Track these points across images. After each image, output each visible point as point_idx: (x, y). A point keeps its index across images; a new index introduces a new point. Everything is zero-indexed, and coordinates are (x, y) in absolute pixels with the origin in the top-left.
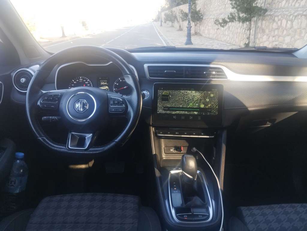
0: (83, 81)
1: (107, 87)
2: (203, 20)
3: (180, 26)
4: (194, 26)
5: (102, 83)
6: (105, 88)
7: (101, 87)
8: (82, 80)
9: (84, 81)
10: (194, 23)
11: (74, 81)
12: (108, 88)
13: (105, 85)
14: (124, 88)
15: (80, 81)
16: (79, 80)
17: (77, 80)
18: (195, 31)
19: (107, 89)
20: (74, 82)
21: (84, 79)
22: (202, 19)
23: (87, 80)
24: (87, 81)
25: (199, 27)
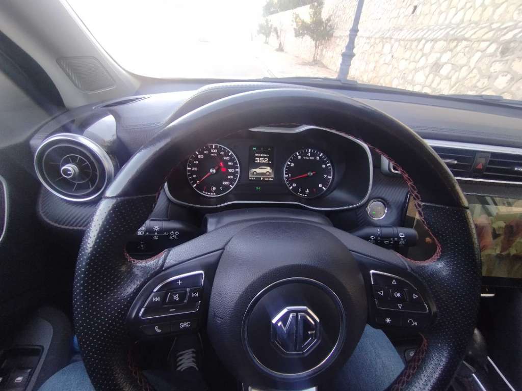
0: (218, 153)
1: (268, 169)
2: (333, 39)
3: (280, 44)
4: (315, 48)
5: (258, 160)
6: (264, 171)
7: (256, 168)
8: (215, 151)
9: (222, 153)
10: (315, 42)
11: (199, 154)
12: (270, 171)
13: (264, 164)
14: (308, 176)
15: (213, 153)
16: (210, 152)
17: (205, 152)
18: (314, 57)
19: (269, 173)
20: (199, 156)
21: (220, 150)
22: (332, 35)
23: (229, 152)
24: (226, 154)
25: (322, 50)
